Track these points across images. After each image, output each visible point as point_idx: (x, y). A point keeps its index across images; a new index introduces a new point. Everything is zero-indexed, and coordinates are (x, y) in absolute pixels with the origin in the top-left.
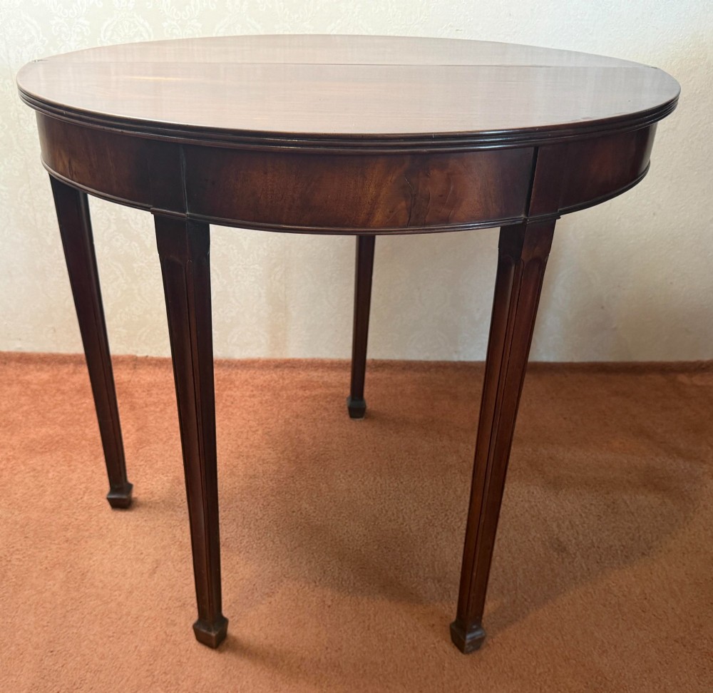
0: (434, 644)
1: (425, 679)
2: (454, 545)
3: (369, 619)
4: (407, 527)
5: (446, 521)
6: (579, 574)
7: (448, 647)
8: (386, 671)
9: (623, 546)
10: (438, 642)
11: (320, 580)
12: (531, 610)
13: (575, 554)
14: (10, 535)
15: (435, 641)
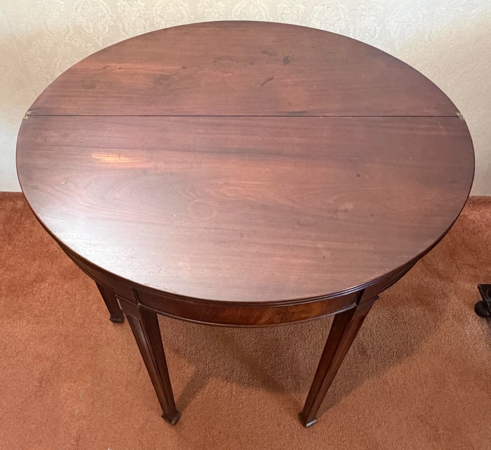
0: (289, 422)
1: (284, 445)
2: (304, 350)
3: (255, 405)
4: (279, 337)
5: (301, 332)
6: (370, 370)
7: (297, 424)
8: (263, 440)
9: (397, 349)
10: (292, 420)
11: (230, 377)
12: (342, 397)
13: (370, 356)
14: (59, 344)
15: (290, 420)
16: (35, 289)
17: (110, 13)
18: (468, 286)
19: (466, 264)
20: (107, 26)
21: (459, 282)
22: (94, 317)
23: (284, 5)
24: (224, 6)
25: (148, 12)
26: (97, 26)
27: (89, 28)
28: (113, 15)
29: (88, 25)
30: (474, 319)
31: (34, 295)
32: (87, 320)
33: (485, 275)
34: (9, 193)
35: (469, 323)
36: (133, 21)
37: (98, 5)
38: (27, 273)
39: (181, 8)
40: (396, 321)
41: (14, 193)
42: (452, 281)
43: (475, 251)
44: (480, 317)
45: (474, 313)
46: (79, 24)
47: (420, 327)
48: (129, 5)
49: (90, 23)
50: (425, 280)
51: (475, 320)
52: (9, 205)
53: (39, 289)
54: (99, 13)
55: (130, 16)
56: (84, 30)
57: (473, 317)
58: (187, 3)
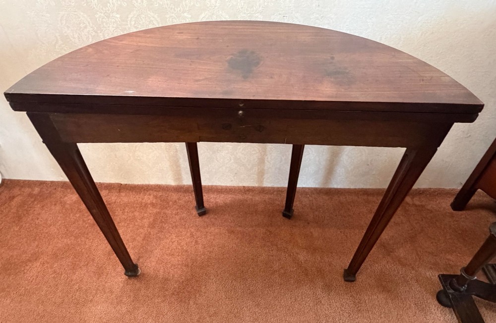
16: (28, 267)
17: (91, 25)
18: (429, 274)
19: (426, 252)
20: (90, 36)
21: (420, 270)
22: (73, 297)
23: (244, 15)
24: (190, 16)
25: (124, 23)
26: (81, 37)
27: (74, 38)
28: (94, 26)
29: (73, 35)
30: (436, 308)
31: (24, 273)
32: (66, 300)
33: (444, 262)
34: (29, 181)
35: (432, 313)
36: (112, 31)
37: (80, 18)
38: (24, 252)
39: (152, 19)
40: (359, 308)
41: (33, 181)
42: (413, 269)
43: (434, 239)
44: (442, 307)
45: (436, 302)
46: (66, 34)
47: (382, 316)
48: (107, 17)
49: (75, 33)
50: (388, 267)
51: (438, 310)
52: (27, 190)
53: (30, 268)
54: (81, 25)
55: (109, 27)
56: (71, 40)
57: (435, 306)
58: (157, 14)
